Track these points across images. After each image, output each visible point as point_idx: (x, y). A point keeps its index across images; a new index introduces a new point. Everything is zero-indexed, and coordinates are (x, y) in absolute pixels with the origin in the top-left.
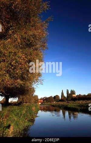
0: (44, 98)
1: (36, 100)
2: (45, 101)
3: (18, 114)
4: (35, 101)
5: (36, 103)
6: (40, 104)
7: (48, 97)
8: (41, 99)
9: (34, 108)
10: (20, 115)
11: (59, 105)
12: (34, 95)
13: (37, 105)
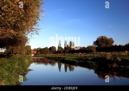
0: (38, 49)
1: (28, 51)
2: (39, 52)
3: (9, 68)
4: (26, 52)
5: (29, 54)
6: (33, 55)
7: (43, 48)
8: (35, 50)
9: (27, 61)
10: (11, 69)
11: (56, 57)
12: (26, 45)
13: (30, 57)
